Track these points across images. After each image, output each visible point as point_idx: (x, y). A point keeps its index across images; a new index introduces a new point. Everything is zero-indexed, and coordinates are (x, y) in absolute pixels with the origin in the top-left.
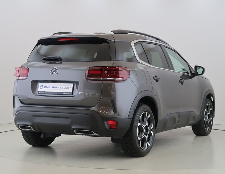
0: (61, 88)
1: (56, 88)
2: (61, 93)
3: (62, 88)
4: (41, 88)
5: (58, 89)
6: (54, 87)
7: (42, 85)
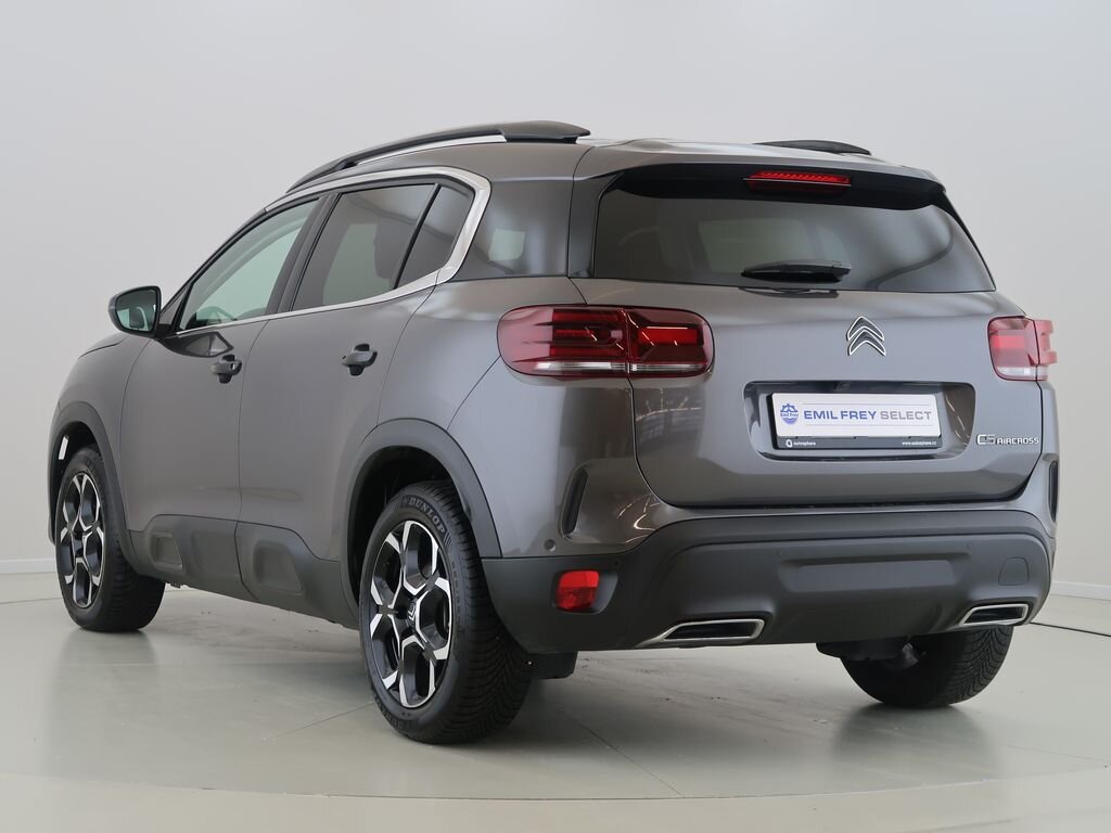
0: (884, 415)
1: (862, 415)
2: (894, 443)
3: (893, 415)
4: (791, 421)
5: (873, 422)
6: (853, 415)
7: (788, 405)
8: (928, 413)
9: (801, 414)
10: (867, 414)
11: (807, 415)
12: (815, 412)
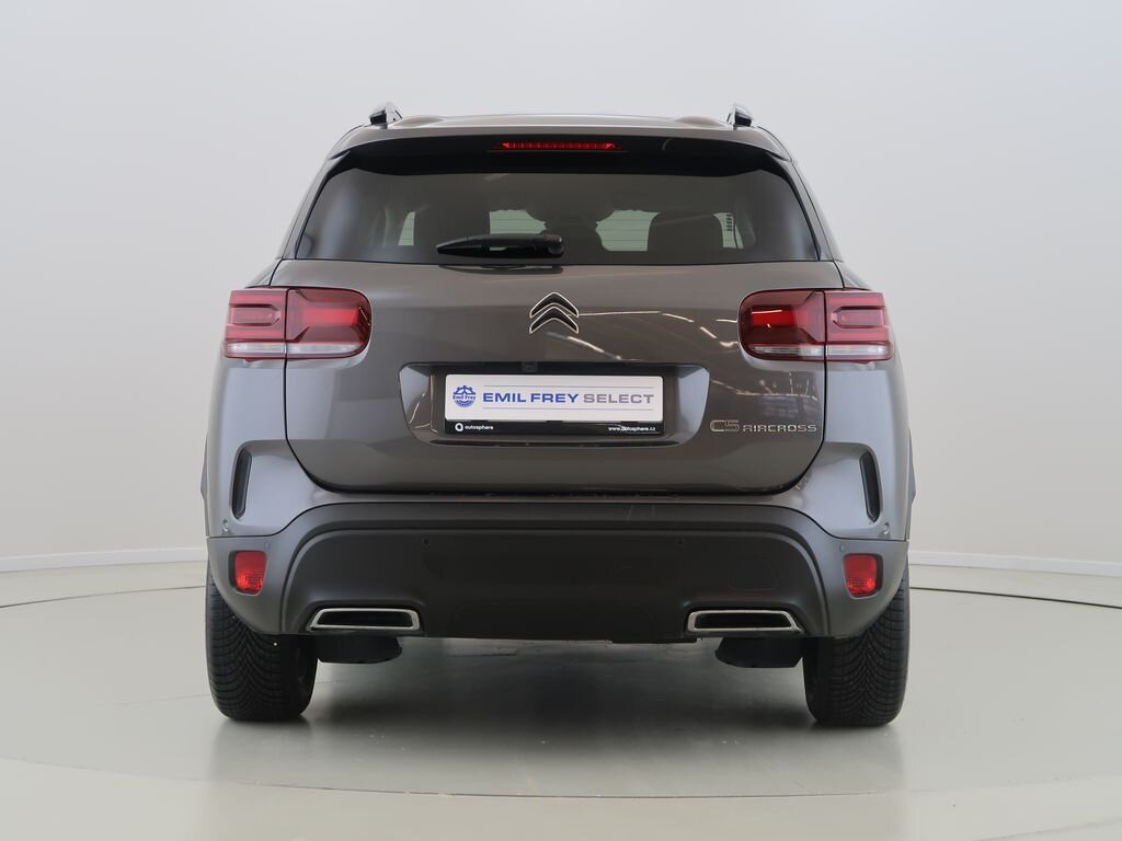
0: (589, 398)
1: (559, 398)
3: (600, 398)
4: (462, 404)
5: (573, 405)
6: (547, 397)
7: (465, 388)
8: (649, 397)
9: (479, 397)
10: (566, 396)
11: (486, 397)
12: (498, 395)
